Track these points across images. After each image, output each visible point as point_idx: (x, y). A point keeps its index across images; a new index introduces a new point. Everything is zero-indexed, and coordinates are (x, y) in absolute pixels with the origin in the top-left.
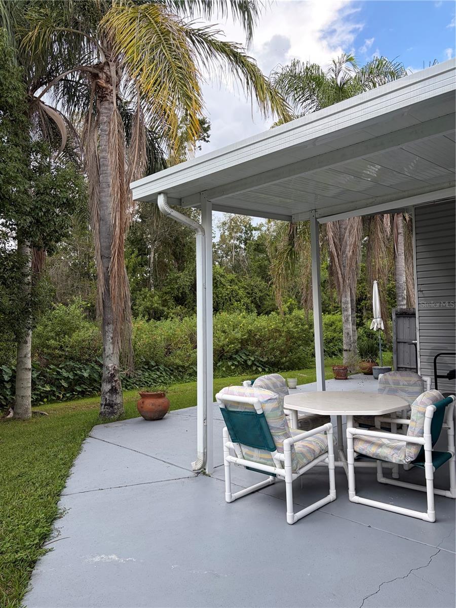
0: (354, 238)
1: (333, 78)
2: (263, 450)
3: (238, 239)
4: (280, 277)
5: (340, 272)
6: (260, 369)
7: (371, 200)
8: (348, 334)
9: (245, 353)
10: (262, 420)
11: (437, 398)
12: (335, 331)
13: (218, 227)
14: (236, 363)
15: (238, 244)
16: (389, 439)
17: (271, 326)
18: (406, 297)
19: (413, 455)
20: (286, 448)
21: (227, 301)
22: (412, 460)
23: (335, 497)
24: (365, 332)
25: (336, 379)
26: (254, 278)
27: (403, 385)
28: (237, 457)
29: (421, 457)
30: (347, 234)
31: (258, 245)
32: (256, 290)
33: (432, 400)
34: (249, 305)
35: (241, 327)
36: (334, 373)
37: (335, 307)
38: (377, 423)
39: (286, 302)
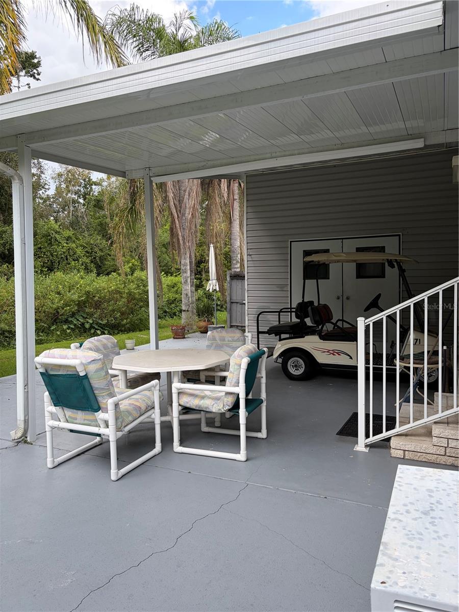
0: (193, 202)
1: (173, 32)
2: (87, 412)
3: (76, 194)
4: (121, 236)
5: (180, 234)
6: (99, 332)
7: (203, 164)
8: (187, 295)
9: (82, 316)
10: (85, 381)
11: (252, 351)
12: (177, 292)
13: (53, 178)
14: (72, 326)
15: (76, 198)
16: (211, 391)
17: (111, 287)
18: (239, 260)
19: (230, 403)
20: (111, 407)
21: (63, 260)
22: (229, 408)
23: (160, 450)
24: (205, 294)
25: (174, 338)
26: (94, 236)
27: (228, 341)
28: (60, 421)
29: (236, 406)
30: (186, 196)
31: (99, 201)
32: (96, 249)
33: (247, 353)
34: (88, 264)
35: (78, 288)
36: (173, 332)
37: (176, 268)
38: (202, 377)
39: (128, 262)
